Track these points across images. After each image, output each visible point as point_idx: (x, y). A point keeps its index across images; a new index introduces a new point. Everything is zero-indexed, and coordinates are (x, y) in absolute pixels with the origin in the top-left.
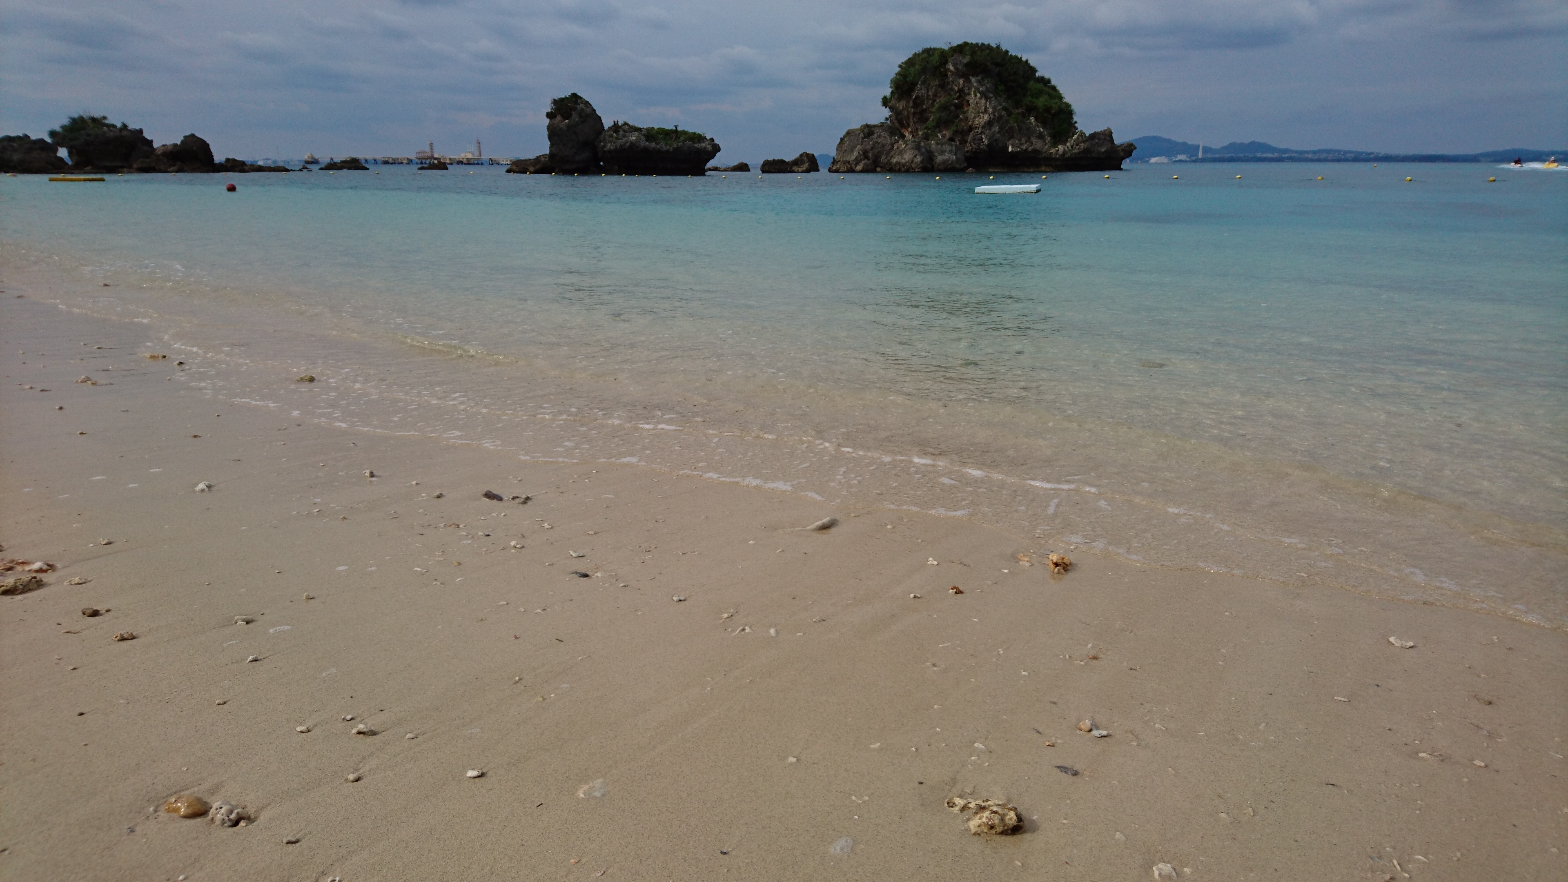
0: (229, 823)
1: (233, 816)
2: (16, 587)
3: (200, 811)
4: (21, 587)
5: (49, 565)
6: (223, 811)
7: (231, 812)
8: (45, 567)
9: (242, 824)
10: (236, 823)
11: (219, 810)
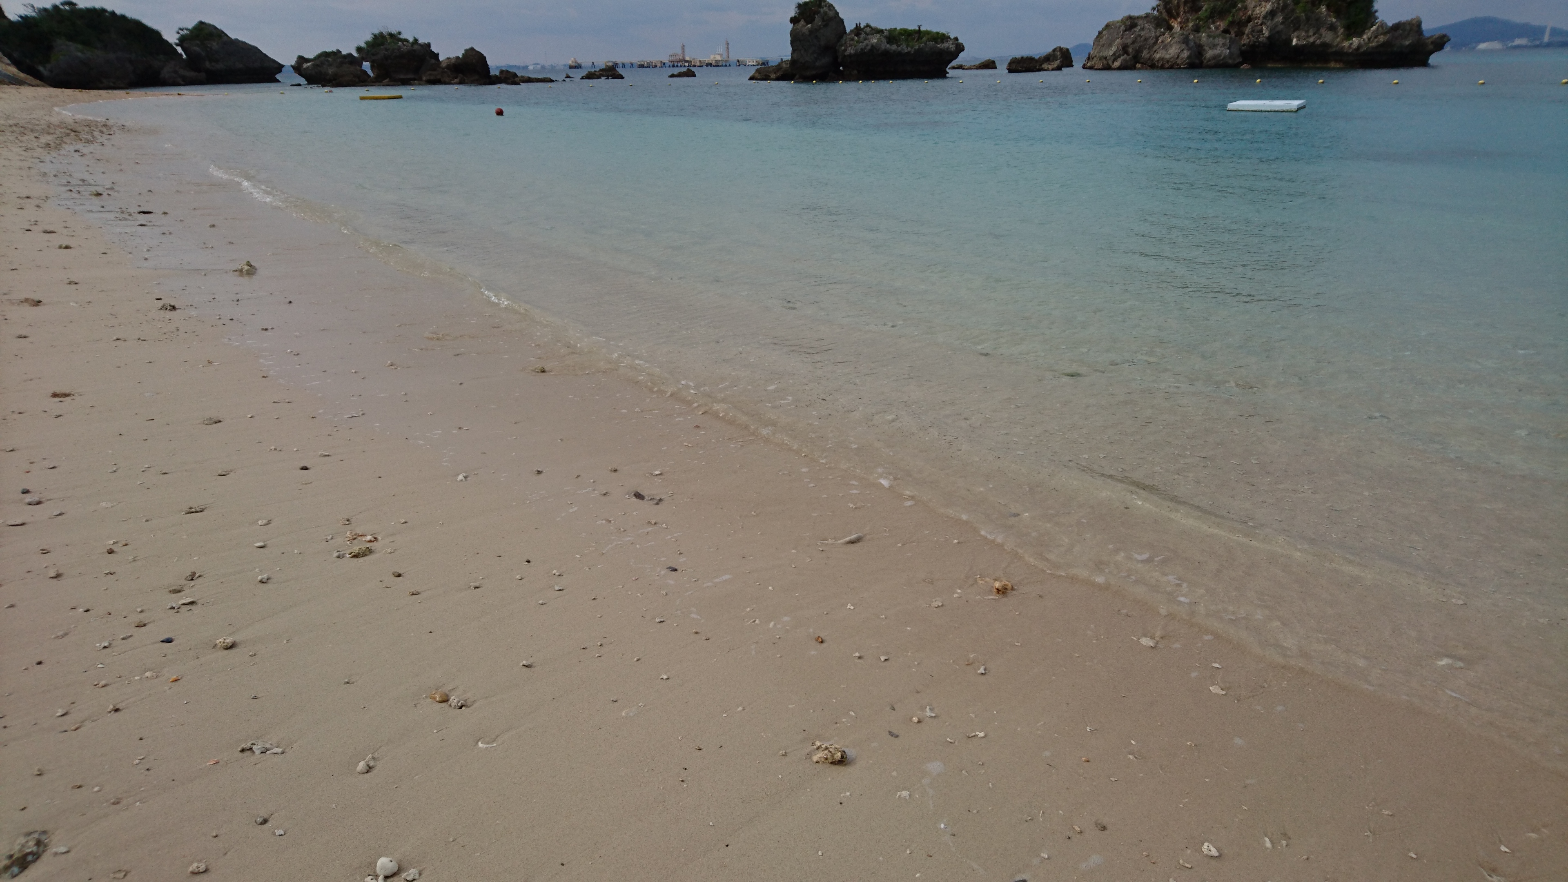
0: (458, 707)
1: (459, 704)
2: (359, 553)
3: (445, 700)
4: (362, 553)
5: (375, 538)
6: (455, 701)
7: (459, 702)
8: (373, 539)
9: (463, 708)
10: (461, 708)
11: (454, 700)
